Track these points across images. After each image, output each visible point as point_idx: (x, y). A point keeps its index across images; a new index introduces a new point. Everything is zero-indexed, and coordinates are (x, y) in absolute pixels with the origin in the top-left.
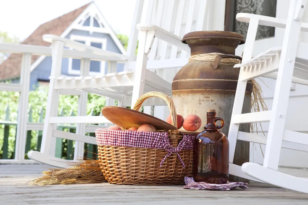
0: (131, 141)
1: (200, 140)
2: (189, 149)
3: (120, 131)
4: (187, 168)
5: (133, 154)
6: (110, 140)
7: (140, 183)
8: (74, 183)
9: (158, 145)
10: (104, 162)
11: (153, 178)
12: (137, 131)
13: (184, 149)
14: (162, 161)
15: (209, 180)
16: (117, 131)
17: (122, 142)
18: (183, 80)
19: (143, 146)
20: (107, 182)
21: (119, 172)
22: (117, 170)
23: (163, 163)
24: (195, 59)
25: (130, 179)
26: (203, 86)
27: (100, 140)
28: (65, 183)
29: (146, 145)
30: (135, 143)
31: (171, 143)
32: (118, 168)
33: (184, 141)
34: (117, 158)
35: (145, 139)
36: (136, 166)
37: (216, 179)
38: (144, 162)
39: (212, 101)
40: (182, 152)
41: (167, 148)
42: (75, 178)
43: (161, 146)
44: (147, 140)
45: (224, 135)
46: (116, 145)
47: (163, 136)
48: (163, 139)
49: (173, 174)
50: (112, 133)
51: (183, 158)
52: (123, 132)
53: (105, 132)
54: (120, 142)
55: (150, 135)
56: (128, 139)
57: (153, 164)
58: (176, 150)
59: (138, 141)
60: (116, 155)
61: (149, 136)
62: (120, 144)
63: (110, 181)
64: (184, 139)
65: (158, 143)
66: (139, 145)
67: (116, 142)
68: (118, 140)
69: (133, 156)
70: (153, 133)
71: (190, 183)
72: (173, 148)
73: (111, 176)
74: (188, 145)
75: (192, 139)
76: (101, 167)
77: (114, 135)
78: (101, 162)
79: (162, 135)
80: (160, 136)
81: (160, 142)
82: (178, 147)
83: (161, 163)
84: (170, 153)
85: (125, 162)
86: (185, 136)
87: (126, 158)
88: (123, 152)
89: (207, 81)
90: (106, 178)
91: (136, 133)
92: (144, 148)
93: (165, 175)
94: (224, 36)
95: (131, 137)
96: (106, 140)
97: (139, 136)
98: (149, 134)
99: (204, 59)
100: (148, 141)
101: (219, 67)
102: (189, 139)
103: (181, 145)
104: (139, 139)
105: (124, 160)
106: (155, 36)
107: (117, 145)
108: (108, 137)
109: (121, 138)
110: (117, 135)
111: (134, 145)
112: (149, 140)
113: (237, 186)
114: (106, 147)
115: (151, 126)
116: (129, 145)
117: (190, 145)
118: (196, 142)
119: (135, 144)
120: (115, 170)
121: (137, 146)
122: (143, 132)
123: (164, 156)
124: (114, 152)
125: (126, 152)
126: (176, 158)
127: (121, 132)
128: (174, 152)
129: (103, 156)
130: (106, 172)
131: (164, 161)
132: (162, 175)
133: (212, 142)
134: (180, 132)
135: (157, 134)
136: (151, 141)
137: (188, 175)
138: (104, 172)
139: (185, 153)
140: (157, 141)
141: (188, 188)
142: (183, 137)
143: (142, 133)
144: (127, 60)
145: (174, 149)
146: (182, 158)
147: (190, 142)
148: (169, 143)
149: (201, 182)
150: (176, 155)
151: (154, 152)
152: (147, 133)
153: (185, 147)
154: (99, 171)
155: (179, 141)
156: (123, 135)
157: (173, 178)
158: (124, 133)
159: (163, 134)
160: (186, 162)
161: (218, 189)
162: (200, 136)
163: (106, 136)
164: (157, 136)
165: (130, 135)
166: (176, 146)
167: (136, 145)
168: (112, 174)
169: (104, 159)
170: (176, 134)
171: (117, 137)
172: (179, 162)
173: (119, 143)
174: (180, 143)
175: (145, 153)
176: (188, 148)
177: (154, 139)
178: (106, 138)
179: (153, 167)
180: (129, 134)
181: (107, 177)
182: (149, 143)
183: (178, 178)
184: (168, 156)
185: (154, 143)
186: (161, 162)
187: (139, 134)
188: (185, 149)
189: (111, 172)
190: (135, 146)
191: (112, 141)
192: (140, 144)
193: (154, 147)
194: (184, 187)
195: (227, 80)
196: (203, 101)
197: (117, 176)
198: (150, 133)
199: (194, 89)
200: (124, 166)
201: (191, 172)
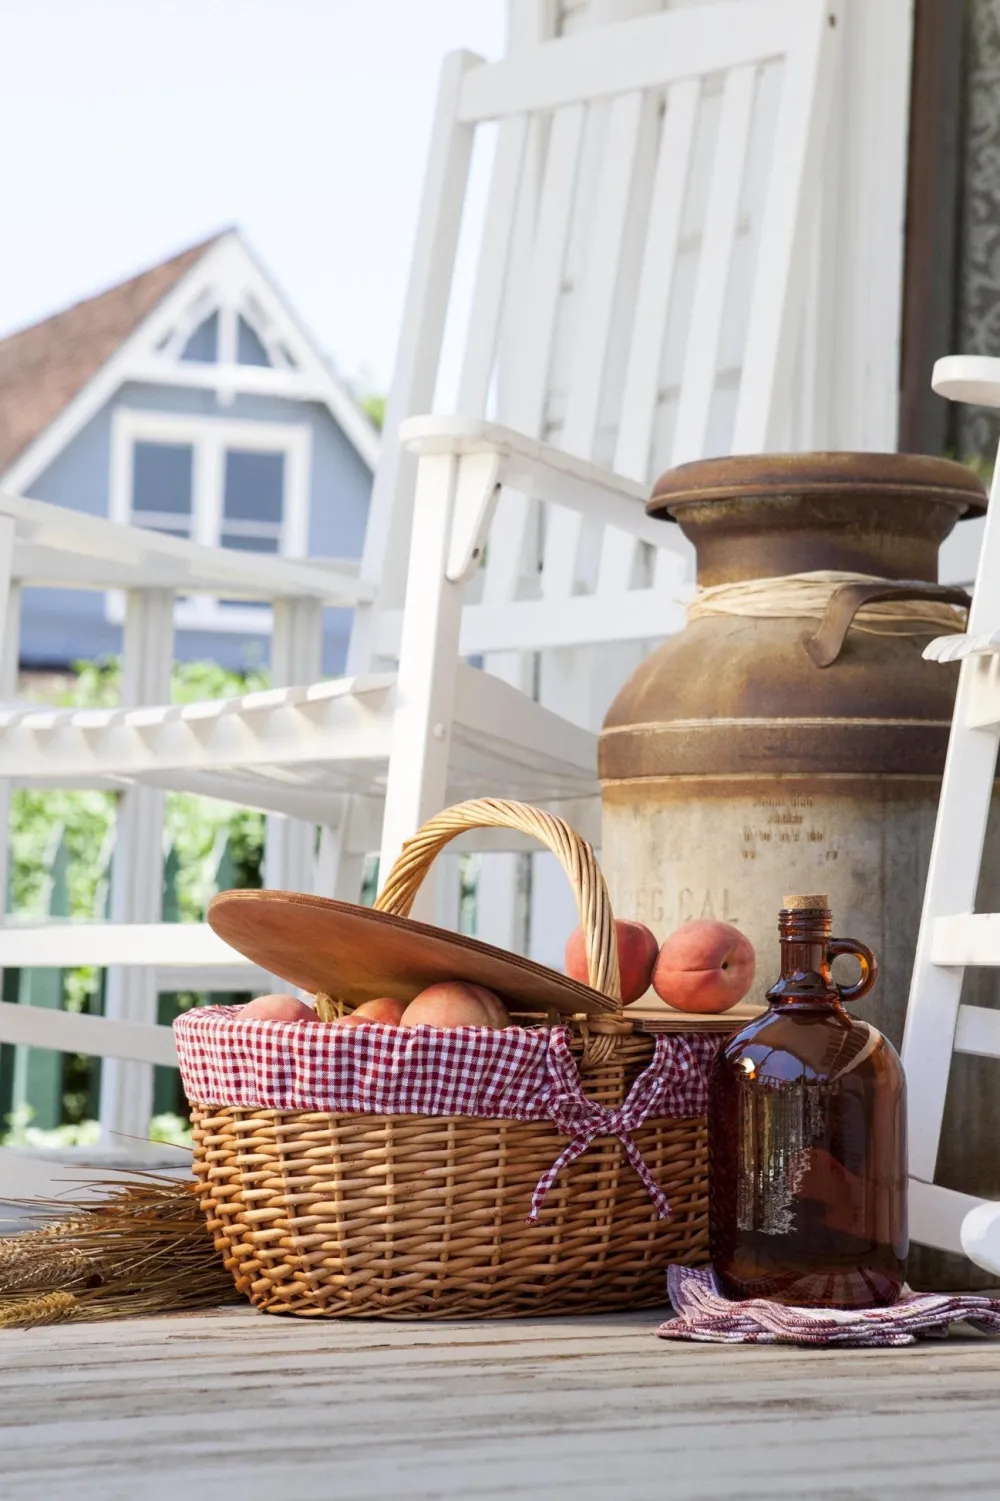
0: (368, 1080)
1: (749, 1066)
2: (686, 1112)
3: (304, 1025)
4: (682, 1216)
5: (379, 1152)
6: (251, 1077)
7: (425, 1308)
8: (61, 1317)
9: (513, 1098)
10: (227, 1199)
11: (492, 1279)
12: (398, 1023)
13: (659, 1117)
14: (540, 1185)
15: (800, 1283)
16: (288, 1029)
17: (319, 1088)
18: (657, 726)
19: (431, 1105)
20: (243, 1300)
21: (307, 1250)
22: (296, 1240)
23: (543, 1197)
24: (719, 605)
25: (365, 1291)
26: (765, 757)
27: (201, 1076)
28: (12, 1320)
29: (448, 1100)
30: (386, 1090)
31: (589, 1083)
32: (301, 1231)
33: (660, 1075)
34: (291, 1173)
35: (442, 1070)
36: (397, 1218)
37: (838, 1279)
38: (442, 1191)
39: (813, 837)
40: (652, 1132)
41: (567, 1114)
42: (67, 1290)
43: (530, 1106)
44: (454, 1073)
45: (875, 1034)
46: (283, 1102)
47: (543, 1045)
48: (542, 1063)
49: (602, 1256)
50: (264, 1039)
51: (659, 1163)
52: (321, 1033)
53: (226, 1035)
54: (306, 1087)
55: (472, 1045)
56: (351, 1068)
57: (491, 1203)
58: (614, 1120)
59: (405, 1082)
60: (288, 1156)
61: (464, 1051)
62: (308, 1100)
63: (260, 1300)
64: (659, 1060)
65: (517, 1087)
66: (408, 1103)
67: (283, 1089)
68: (293, 1075)
69: (382, 1161)
70: (484, 1033)
71: (695, 1302)
72: (596, 1114)
73: (264, 1271)
74: (683, 1091)
75: (706, 1057)
76: (211, 1223)
77: (274, 1047)
78: (209, 1197)
79: (534, 1042)
80: (527, 1048)
81: (526, 1082)
82: (625, 1107)
83: (535, 1197)
84: (581, 1139)
85: (336, 1195)
86: (665, 1043)
87: (344, 1175)
88: (325, 1142)
89: (784, 730)
90: (240, 1281)
91: (393, 1034)
92: (439, 1115)
93: (561, 1259)
94: (875, 481)
95: (364, 1057)
96: (231, 1077)
97: (408, 1054)
98: (466, 1039)
99: (768, 610)
100: (459, 1080)
101: (849, 649)
102: (687, 1058)
103: (643, 1096)
104: (408, 1069)
105: (333, 1185)
106: (498, 486)
107: (293, 1104)
108: (240, 1062)
109: (313, 1068)
110: (291, 1049)
111: (384, 1102)
112: (466, 1073)
113: (949, 1320)
114: (231, 1115)
115: (474, 996)
116: (356, 1104)
117: (695, 1091)
118: (725, 1073)
119: (391, 1097)
120: (283, 1241)
121: (402, 1109)
122: (433, 1031)
123: (549, 1156)
124: (278, 1140)
125: (341, 1140)
126: (616, 1166)
127: (309, 1032)
128: (606, 1136)
129: (220, 1163)
130: (238, 1249)
131: (549, 1184)
132: (546, 1260)
133: (810, 1075)
134: (637, 1022)
135: (510, 1037)
136: (477, 1076)
137: (688, 1256)
138: (229, 1248)
139: (670, 1135)
140: (508, 1079)
141: (684, 1333)
142: (652, 1051)
143: (426, 1034)
144: (365, 604)
145: (604, 1118)
146: (652, 1165)
147: (693, 1073)
148: (578, 1084)
149: (756, 1301)
150: (618, 1148)
151: (495, 1138)
152: (453, 1036)
153: (667, 1105)
154: (203, 1242)
155: (632, 1072)
156: (319, 1046)
157: (602, 1273)
158: (326, 1039)
159: (541, 1037)
160: (673, 1184)
161: (845, 1340)
162: (745, 1043)
163: (233, 1056)
164: (506, 1050)
165: (358, 1050)
166: (616, 1100)
167: (396, 1103)
168: (270, 1263)
169: (223, 1181)
170: (613, 1035)
171: (292, 1062)
172: (636, 1186)
173: (302, 1092)
174: (636, 1085)
175: (446, 1142)
176: (681, 1110)
177: (494, 1069)
178: (229, 1063)
179: (490, 1222)
180: (352, 1041)
181: (244, 1278)
182: (463, 1087)
183: (629, 1273)
184: (574, 1156)
185: (491, 1090)
186: (533, 1190)
187: (410, 1043)
188: (669, 1115)
189: (263, 1253)
190: (390, 1110)
191: (265, 1082)
192: (415, 1096)
193: (497, 1110)
194: (662, 1328)
195: (892, 722)
196: (767, 837)
197: (298, 1274)
198: (473, 1035)
199: (716, 772)
200: (330, 1217)
201: (702, 1236)
